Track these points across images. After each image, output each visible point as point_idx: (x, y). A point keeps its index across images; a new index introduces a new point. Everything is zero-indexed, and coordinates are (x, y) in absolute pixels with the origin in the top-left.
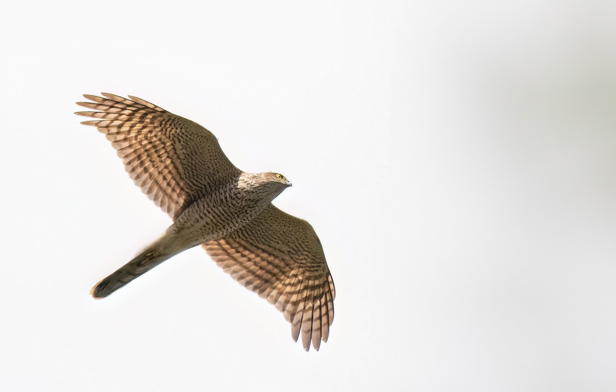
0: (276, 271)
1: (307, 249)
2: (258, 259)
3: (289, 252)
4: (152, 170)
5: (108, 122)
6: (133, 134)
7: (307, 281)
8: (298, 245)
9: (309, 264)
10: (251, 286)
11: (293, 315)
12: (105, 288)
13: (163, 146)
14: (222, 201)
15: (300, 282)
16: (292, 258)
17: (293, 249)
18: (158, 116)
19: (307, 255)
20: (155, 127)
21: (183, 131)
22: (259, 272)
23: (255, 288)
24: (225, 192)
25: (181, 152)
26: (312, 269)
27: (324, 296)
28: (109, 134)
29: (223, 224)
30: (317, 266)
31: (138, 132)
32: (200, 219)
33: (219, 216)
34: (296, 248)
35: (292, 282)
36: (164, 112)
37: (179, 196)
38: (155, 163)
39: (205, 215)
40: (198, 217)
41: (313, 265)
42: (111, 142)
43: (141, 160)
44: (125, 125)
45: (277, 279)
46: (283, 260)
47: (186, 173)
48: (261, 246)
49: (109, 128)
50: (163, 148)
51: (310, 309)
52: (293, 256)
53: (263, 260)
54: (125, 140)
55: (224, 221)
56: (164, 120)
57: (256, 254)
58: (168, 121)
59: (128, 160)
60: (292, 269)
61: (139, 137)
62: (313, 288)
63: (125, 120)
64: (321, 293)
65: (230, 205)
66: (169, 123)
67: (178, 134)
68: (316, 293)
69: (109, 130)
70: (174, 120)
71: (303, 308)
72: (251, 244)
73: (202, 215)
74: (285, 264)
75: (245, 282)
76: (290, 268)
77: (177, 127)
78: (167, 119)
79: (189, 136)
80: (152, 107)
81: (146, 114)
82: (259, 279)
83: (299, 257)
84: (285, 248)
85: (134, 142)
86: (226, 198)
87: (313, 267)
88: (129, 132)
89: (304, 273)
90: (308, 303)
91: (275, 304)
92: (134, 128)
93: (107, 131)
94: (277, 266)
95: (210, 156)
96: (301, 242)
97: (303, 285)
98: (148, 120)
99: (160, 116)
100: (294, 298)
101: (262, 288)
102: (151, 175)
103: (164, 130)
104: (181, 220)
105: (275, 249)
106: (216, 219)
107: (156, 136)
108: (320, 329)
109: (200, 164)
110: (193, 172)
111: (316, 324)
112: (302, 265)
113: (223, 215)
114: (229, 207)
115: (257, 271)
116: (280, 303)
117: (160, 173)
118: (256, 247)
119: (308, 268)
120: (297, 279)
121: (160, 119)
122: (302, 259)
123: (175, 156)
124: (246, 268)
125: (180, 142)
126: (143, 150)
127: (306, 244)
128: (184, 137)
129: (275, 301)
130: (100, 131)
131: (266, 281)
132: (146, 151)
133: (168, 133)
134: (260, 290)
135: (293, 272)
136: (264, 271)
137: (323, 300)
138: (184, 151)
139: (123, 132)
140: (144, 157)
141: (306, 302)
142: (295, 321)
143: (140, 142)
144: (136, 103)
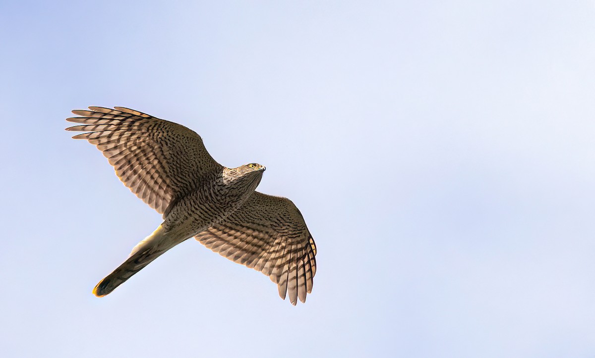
0: (261, 243)
1: (289, 221)
2: (244, 236)
3: (271, 225)
4: (140, 171)
5: (99, 133)
6: (122, 142)
7: (290, 246)
8: (280, 219)
9: (290, 232)
10: (240, 259)
11: (279, 276)
12: (106, 286)
13: (151, 149)
14: (207, 197)
15: (283, 248)
16: (275, 230)
17: (276, 223)
18: (145, 123)
19: (288, 226)
20: (143, 133)
21: (170, 134)
22: (246, 246)
23: (243, 261)
24: (209, 189)
25: (168, 153)
26: (294, 236)
27: (307, 256)
28: (99, 144)
29: (211, 218)
30: (299, 233)
31: (127, 139)
32: (188, 216)
33: (206, 212)
34: (278, 222)
35: (277, 249)
36: (150, 117)
37: (166, 192)
38: (144, 165)
39: (193, 212)
40: (186, 214)
41: (294, 232)
42: (102, 152)
43: (131, 164)
44: (114, 134)
45: (263, 250)
46: (267, 233)
47: (171, 171)
48: (246, 224)
49: (100, 139)
50: (152, 151)
51: (294, 268)
52: (276, 228)
53: (248, 235)
54: (116, 148)
55: (211, 216)
56: (150, 126)
57: (242, 232)
58: (155, 126)
59: (119, 166)
60: (276, 239)
61: (128, 144)
62: (296, 251)
63: (114, 129)
64: (304, 254)
65: (215, 201)
66: (155, 128)
67: (165, 138)
68: (299, 255)
69: (99, 141)
70: (160, 125)
71: (288, 268)
72: (236, 224)
73: (190, 212)
74: (269, 235)
75: (234, 256)
76: (274, 238)
77: (163, 130)
78: (153, 125)
79: (176, 139)
80: (139, 114)
81: (133, 122)
82: (246, 253)
83: (281, 228)
84: (268, 223)
85: (124, 149)
86: (210, 194)
87: (295, 234)
88: (119, 140)
89: (286, 240)
90: (292, 264)
91: (261, 270)
92: (123, 136)
93: (97, 142)
94: (262, 239)
95: (195, 155)
96: (282, 216)
97: (286, 250)
98: (136, 128)
99: (147, 122)
100: (279, 262)
101: (249, 259)
102: (140, 176)
103: (152, 135)
104: (171, 218)
105: (259, 224)
106: (204, 215)
107: (144, 141)
108: (305, 284)
109: (185, 162)
110: (177, 170)
111: (301, 281)
112: (285, 234)
113: (210, 210)
114: (215, 203)
115: (244, 246)
116: (266, 268)
117: (148, 173)
118: (241, 225)
119: (289, 236)
120: (280, 246)
121: (147, 125)
122: (284, 229)
123: (163, 157)
124: (233, 245)
125: (167, 145)
126: (132, 155)
127: (287, 216)
128: (171, 139)
129: (262, 268)
130: (91, 142)
131: (253, 253)
132: (136, 155)
133: (155, 137)
134: (248, 261)
135: (277, 241)
136: (250, 245)
137: (306, 260)
138: (171, 152)
139: (114, 141)
140: (134, 161)
141: (291, 264)
142: (281, 281)
143: (130, 148)
144: (123, 113)
